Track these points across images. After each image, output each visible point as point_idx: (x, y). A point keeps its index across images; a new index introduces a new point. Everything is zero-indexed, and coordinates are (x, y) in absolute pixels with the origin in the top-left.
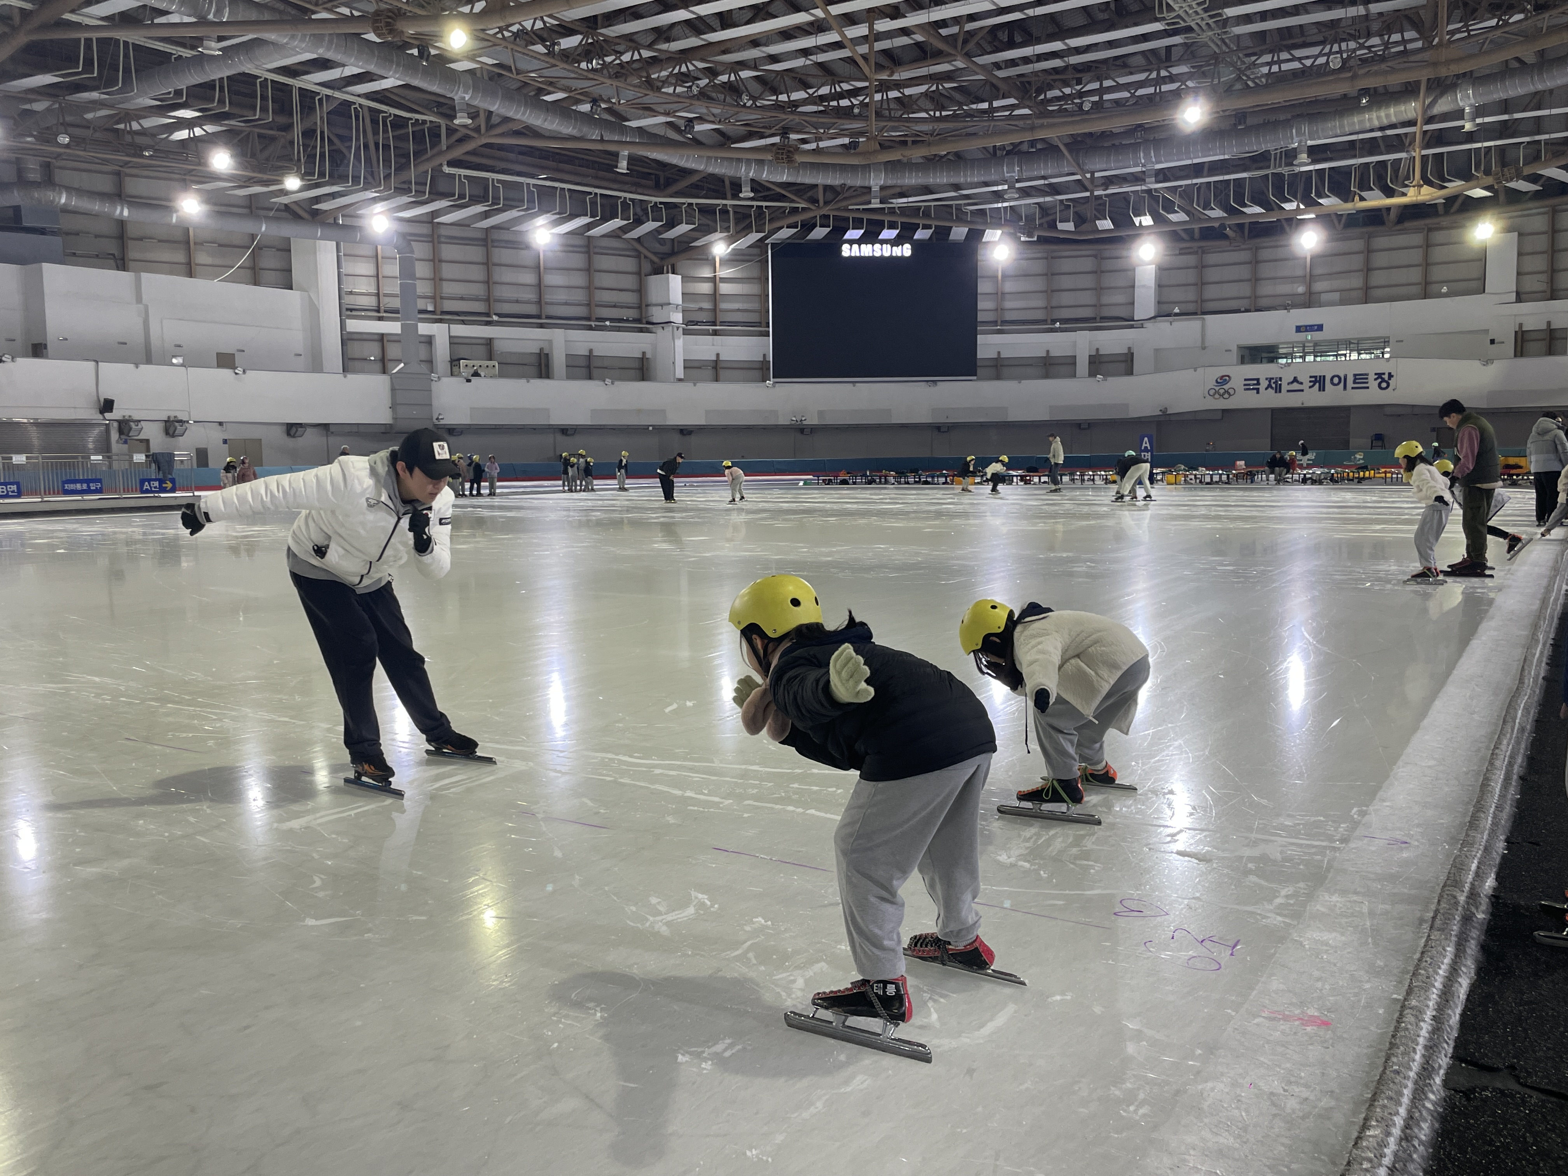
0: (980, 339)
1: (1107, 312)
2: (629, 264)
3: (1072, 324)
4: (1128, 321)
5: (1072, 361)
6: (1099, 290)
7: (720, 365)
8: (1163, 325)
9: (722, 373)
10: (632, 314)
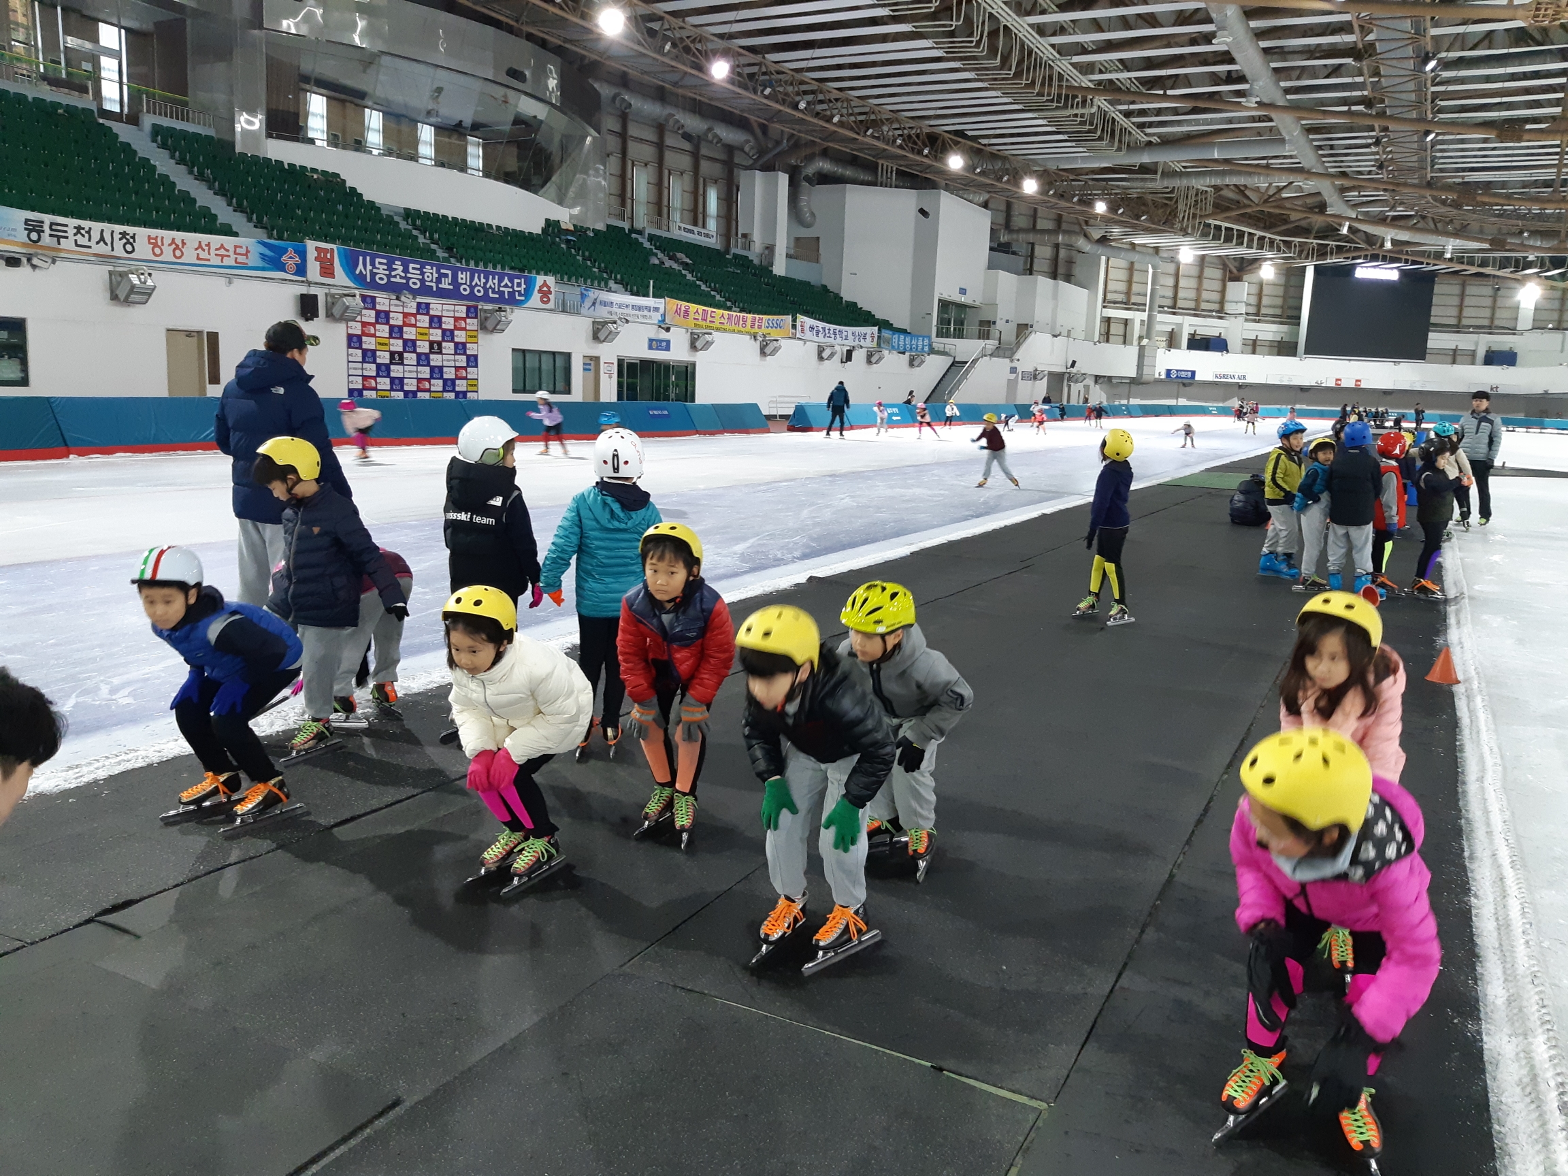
0: (1431, 335)
1: (1497, 323)
2: (1218, 274)
3: (1479, 329)
4: (1512, 330)
5: (1473, 354)
6: (1493, 308)
7: (1258, 343)
8: (1537, 334)
9: (1258, 349)
10: (1216, 307)
